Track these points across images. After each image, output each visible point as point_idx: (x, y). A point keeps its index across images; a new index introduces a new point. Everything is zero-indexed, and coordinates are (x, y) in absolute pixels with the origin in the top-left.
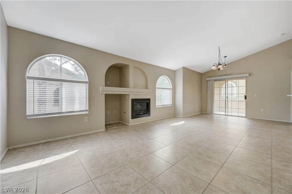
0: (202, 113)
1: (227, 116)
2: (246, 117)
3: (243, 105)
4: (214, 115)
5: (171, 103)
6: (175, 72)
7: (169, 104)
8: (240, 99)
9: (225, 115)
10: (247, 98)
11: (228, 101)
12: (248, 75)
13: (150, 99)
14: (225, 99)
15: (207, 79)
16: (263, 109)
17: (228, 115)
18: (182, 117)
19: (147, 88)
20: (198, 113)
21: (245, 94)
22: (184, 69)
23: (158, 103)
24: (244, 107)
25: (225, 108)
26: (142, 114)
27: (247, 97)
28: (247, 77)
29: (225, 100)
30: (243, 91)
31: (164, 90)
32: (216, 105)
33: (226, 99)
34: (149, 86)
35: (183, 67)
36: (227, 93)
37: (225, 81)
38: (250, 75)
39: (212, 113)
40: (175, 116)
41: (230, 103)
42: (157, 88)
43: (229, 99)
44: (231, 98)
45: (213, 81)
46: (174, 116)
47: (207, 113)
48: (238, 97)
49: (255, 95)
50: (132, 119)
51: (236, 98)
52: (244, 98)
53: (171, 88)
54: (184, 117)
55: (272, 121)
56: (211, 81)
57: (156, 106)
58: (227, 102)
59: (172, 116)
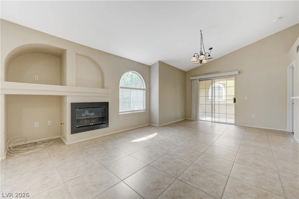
0: (186, 119)
1: (213, 123)
2: (235, 124)
3: (232, 110)
4: (200, 121)
5: (145, 108)
6: (150, 67)
7: (142, 109)
8: (228, 102)
9: (212, 122)
10: (236, 101)
11: (215, 105)
12: (237, 73)
13: (108, 103)
14: (211, 102)
15: (192, 78)
16: (255, 115)
17: (215, 122)
18: (158, 126)
19: (103, 87)
20: (181, 120)
21: (234, 97)
22: (161, 64)
23: (123, 109)
24: (233, 112)
25: (211, 113)
26: (92, 125)
27: (236, 99)
28: (236, 75)
29: (211, 104)
30: (232, 93)
31: (133, 90)
32: (201, 109)
33: (213, 103)
34: (106, 85)
35: (159, 61)
36: (213, 95)
37: (211, 81)
38: (239, 73)
39: (196, 119)
40: (151, 124)
41: (217, 107)
42: (121, 88)
43: (216, 102)
44: (218, 100)
45: (198, 80)
46: (148, 124)
47: (192, 119)
48: (226, 100)
49: (245, 97)
50: (72, 133)
51: (224, 101)
52: (232, 101)
53: (145, 88)
54: (160, 126)
55: (266, 130)
56: (196, 80)
57: (119, 112)
58: (213, 106)
59: (145, 124)
